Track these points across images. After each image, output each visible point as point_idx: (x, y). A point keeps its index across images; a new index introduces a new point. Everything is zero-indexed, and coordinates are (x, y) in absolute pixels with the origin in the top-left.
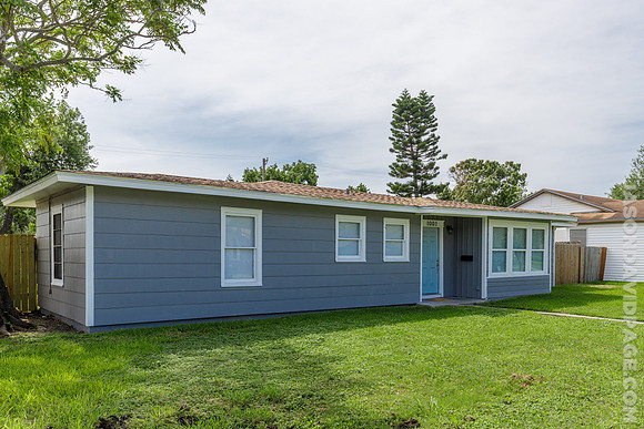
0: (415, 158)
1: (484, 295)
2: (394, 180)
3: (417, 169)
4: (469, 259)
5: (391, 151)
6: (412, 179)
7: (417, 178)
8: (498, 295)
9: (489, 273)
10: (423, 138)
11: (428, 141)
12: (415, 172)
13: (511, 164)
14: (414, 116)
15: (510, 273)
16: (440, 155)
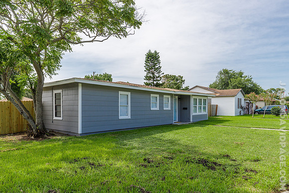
0: (153, 74)
1: (191, 121)
2: (146, 81)
3: (154, 78)
4: (186, 109)
5: (145, 71)
6: (152, 81)
7: (154, 80)
8: (195, 120)
9: (193, 114)
10: (156, 67)
11: (158, 68)
12: (153, 79)
13: (180, 76)
14: (152, 59)
15: (198, 113)
16: (161, 73)
